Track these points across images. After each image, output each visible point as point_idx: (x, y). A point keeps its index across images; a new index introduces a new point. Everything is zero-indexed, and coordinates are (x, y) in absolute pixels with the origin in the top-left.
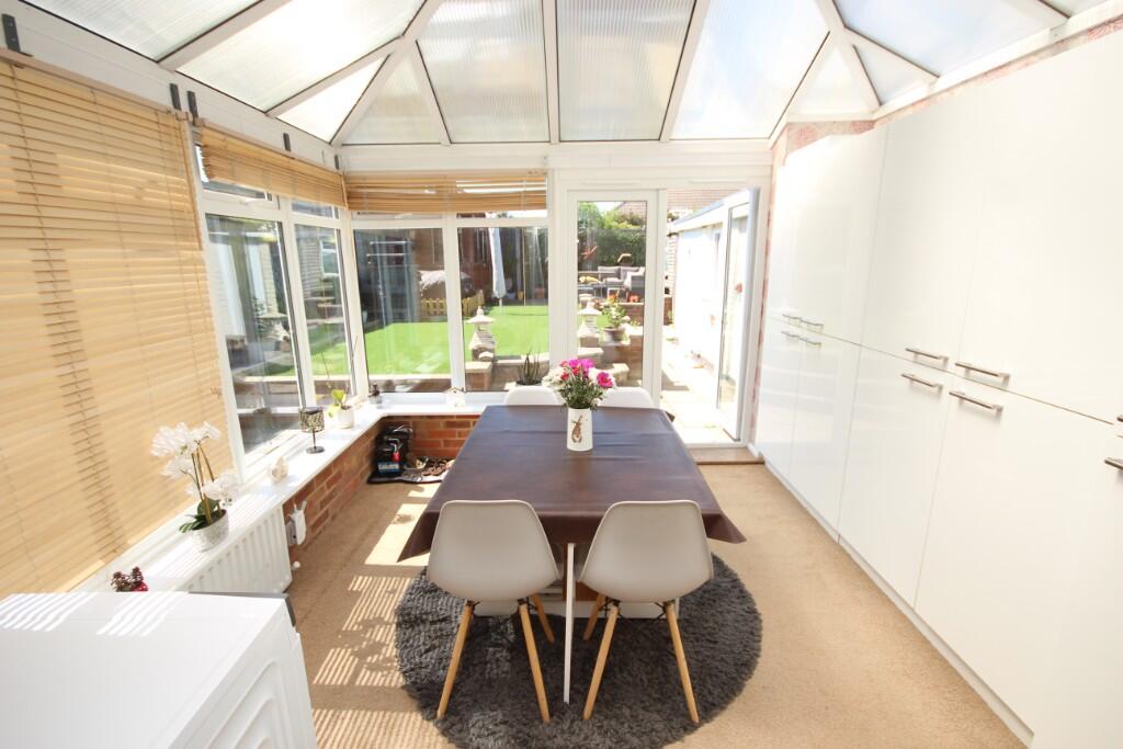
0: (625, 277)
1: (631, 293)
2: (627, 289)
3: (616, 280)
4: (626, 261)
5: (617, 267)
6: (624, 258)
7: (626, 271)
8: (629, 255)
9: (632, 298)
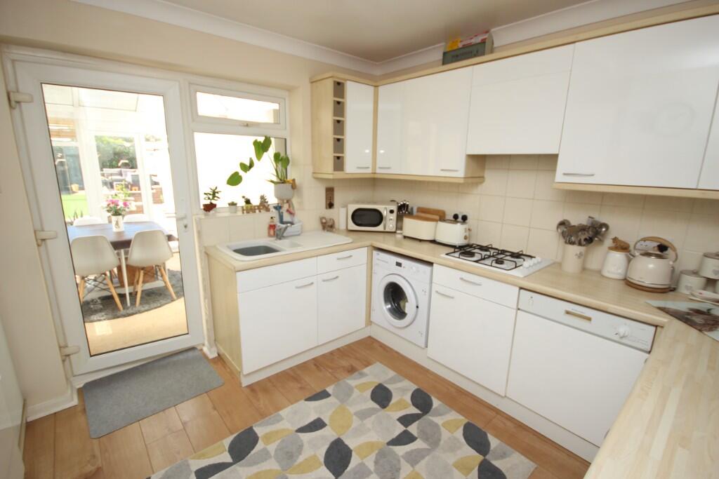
0: (126, 175)
1: (132, 186)
2: (129, 183)
3: (119, 177)
4: (126, 165)
5: (119, 169)
6: (123, 164)
7: (126, 172)
8: (127, 161)
9: (133, 188)
